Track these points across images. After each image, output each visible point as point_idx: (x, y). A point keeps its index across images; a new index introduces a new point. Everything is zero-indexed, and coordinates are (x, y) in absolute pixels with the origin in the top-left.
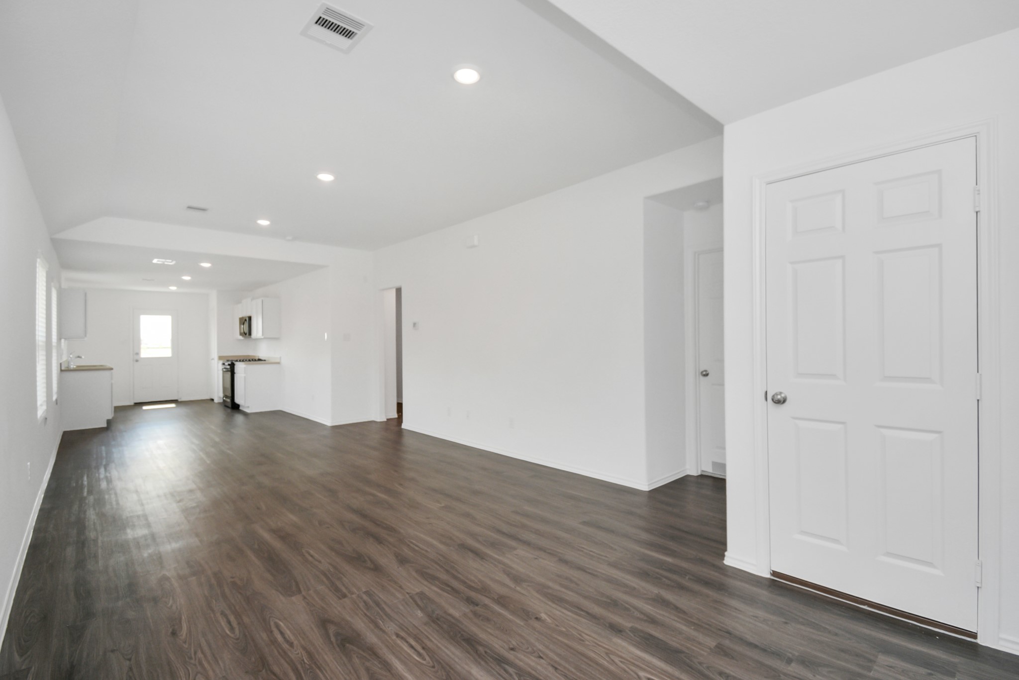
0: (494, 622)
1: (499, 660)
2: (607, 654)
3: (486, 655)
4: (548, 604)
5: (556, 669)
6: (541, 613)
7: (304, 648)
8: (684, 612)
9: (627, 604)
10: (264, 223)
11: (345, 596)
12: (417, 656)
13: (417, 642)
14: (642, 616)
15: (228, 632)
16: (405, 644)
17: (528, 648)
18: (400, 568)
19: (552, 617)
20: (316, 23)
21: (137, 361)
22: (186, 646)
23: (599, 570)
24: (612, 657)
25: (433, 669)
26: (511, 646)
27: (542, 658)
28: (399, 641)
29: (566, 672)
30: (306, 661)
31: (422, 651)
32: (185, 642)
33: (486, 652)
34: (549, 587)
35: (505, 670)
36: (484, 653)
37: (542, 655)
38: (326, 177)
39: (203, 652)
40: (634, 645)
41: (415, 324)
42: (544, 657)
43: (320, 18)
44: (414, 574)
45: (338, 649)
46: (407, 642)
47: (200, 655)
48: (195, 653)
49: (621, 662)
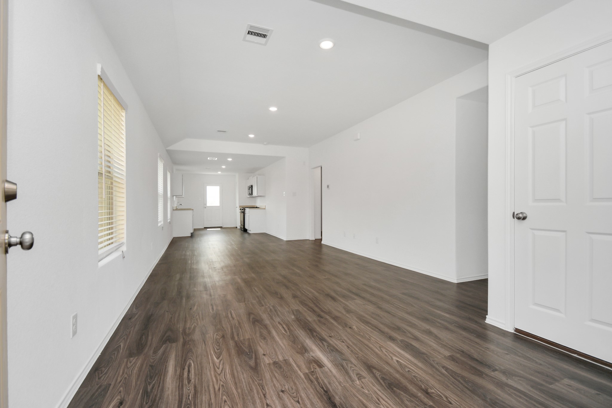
0: (327, 325)
1: (321, 339)
2: (380, 347)
3: (316, 337)
4: (359, 323)
5: (348, 347)
6: (354, 326)
7: (238, 321)
8: (440, 339)
9: (405, 329)
10: (251, 136)
11: (263, 306)
12: (284, 331)
13: (287, 326)
14: (412, 336)
15: (211, 311)
16: (281, 326)
17: (339, 338)
18: (292, 299)
19: (358, 328)
20: (248, 34)
21: (205, 208)
22: (194, 313)
23: (398, 314)
24: (382, 349)
25: (289, 337)
26: (331, 336)
27: (344, 342)
28: (278, 325)
29: (353, 349)
30: (237, 325)
31: (287, 330)
32: (194, 312)
33: (316, 335)
34: (364, 317)
35: (323, 344)
36: (315, 336)
37: (344, 341)
38: (273, 109)
39: (199, 316)
40: (398, 347)
41: (328, 186)
42: (345, 342)
43: (249, 31)
44: (298, 302)
45: (251, 323)
46: (282, 326)
47: (198, 317)
48: (196, 316)
49: (386, 351)
